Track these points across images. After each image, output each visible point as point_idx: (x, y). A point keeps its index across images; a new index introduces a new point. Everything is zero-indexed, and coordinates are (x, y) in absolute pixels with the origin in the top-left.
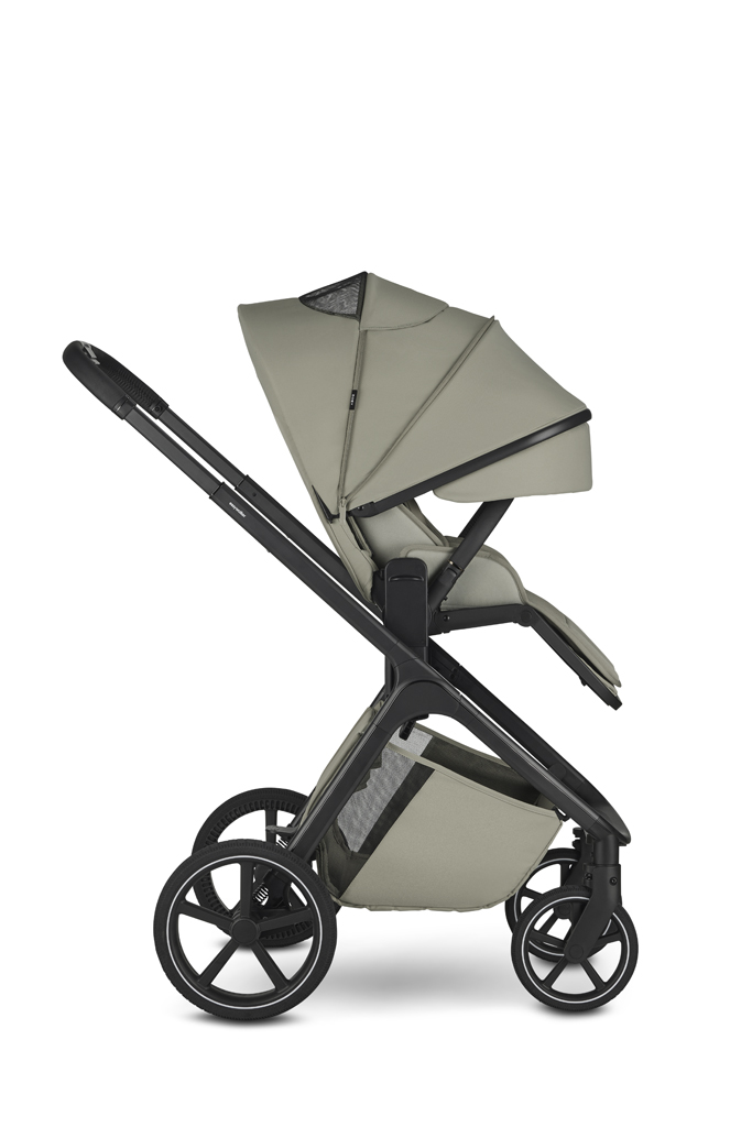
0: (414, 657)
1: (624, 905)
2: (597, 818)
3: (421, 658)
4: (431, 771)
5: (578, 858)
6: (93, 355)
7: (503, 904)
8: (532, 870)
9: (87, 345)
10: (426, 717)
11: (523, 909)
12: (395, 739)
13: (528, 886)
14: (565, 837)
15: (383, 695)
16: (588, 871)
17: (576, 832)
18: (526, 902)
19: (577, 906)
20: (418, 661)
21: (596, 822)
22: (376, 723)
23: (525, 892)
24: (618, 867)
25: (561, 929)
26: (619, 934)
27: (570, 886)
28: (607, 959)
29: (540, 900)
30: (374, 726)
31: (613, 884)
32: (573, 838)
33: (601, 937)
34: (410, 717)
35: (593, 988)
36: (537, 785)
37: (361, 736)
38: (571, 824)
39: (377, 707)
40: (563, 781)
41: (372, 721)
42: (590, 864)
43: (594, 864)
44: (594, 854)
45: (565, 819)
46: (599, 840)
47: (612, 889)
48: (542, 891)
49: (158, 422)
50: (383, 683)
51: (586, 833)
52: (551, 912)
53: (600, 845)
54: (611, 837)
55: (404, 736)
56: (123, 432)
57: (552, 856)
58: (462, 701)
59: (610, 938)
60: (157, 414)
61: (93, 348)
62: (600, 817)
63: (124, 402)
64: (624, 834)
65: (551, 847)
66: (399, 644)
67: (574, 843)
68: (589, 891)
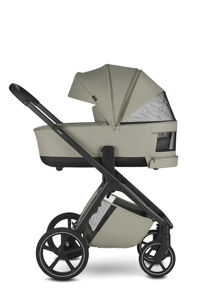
0: (110, 174)
1: (171, 246)
2: (163, 221)
3: (113, 175)
4: (116, 207)
5: (158, 233)
6: (18, 87)
7: (136, 246)
8: (145, 236)
9: (16, 84)
10: (114, 192)
11: (142, 247)
12: (105, 198)
13: (144, 241)
14: (154, 227)
15: (102, 186)
16: (161, 236)
17: (157, 225)
18: (143, 245)
19: (158, 246)
20: (112, 176)
21: (163, 222)
22: (100, 193)
23: (143, 242)
24: (170, 235)
25: (153, 253)
26: (170, 255)
27: (156, 241)
28: (167, 262)
29: (147, 245)
30: (99, 194)
31: (168, 240)
32: (156, 227)
33: (165, 255)
34: (110, 192)
35: (162, 270)
36: (146, 211)
37: (96, 197)
38: (156, 223)
39: (100, 189)
40: (153, 210)
41: (99, 193)
42: (161, 234)
43: (163, 234)
44: (163, 231)
45: (154, 221)
46: (164, 227)
47: (168, 241)
48: (147, 242)
49: (36, 107)
50: (102, 182)
51: (160, 225)
52: (150, 248)
53: (164, 229)
54: (167, 227)
55: (108, 197)
56: (26, 110)
57: (150, 232)
58: (125, 187)
59: (167, 256)
60: (36, 104)
61: (18, 85)
62: (164, 220)
63: (27, 101)
64: (171, 225)
65: (150, 229)
66: (106, 171)
67: (157, 228)
68: (161, 242)
